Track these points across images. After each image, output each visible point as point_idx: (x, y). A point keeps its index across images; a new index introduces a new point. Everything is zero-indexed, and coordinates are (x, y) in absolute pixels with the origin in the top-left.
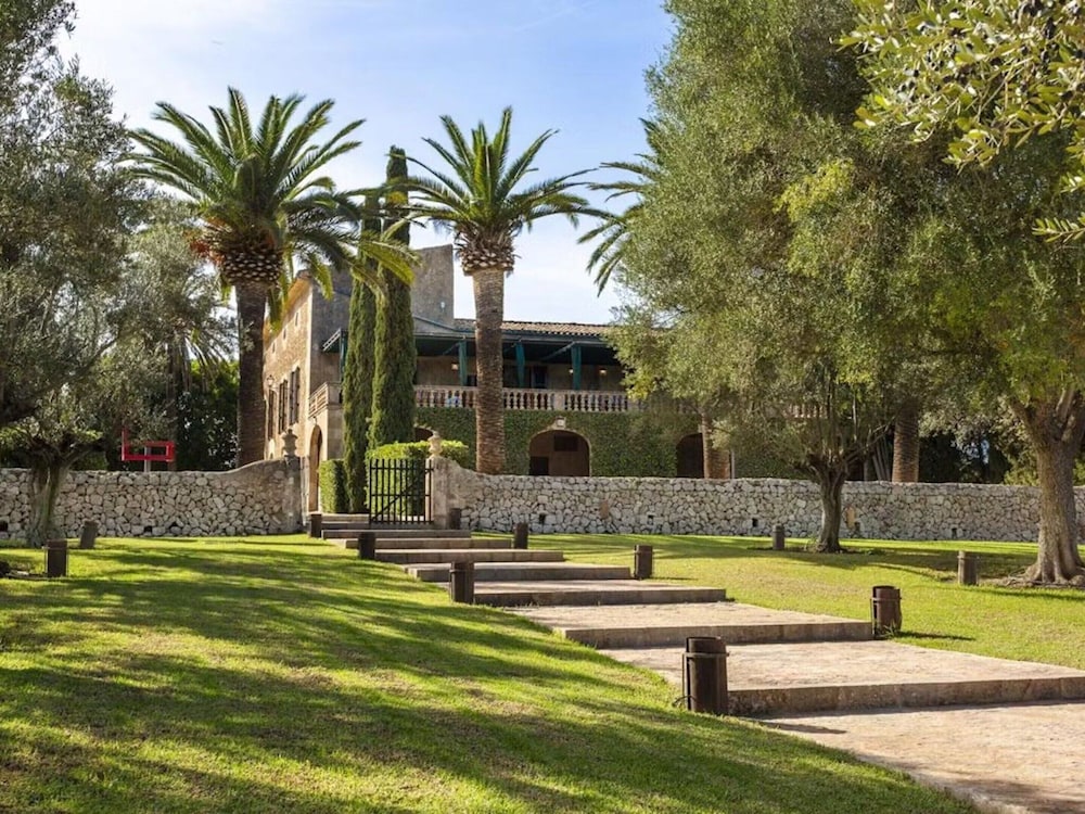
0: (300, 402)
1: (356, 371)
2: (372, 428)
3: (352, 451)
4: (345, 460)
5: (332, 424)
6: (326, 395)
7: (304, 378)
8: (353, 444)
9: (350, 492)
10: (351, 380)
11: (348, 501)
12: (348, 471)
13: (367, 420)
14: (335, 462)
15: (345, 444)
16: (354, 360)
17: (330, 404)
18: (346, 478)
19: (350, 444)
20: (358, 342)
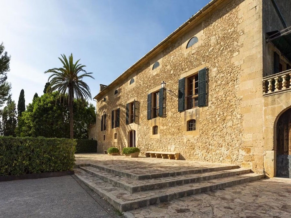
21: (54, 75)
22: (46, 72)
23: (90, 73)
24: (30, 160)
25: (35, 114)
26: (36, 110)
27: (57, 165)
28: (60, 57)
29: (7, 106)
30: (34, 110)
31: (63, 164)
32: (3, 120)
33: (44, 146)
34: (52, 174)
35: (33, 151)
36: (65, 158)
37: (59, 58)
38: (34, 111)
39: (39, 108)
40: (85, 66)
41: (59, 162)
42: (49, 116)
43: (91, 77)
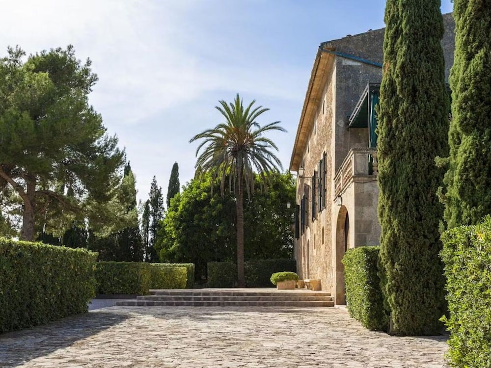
0: (327, 187)
1: (396, 108)
2: (454, 177)
3: (394, 235)
4: (382, 248)
5: (360, 202)
6: (352, 166)
7: (330, 161)
8: (395, 223)
9: (391, 299)
10: (389, 121)
11: (389, 313)
12: (387, 266)
13: (438, 161)
14: (366, 251)
15: (381, 224)
16: (394, 92)
17: (358, 175)
18: (384, 276)
19: (390, 222)
20: (400, 61)
21: (208, 140)
22: (191, 141)
23: (275, 123)
24: (102, 282)
25: (181, 215)
26: (184, 207)
27: (125, 288)
28: (218, 106)
29: (150, 200)
30: (180, 208)
31: (132, 287)
32: (143, 226)
33: (114, 269)
34: (121, 296)
35: (105, 274)
36: (133, 281)
37: (217, 108)
38: (179, 210)
39: (188, 203)
40: (267, 109)
41: (127, 285)
42: (204, 217)
43: (279, 129)
